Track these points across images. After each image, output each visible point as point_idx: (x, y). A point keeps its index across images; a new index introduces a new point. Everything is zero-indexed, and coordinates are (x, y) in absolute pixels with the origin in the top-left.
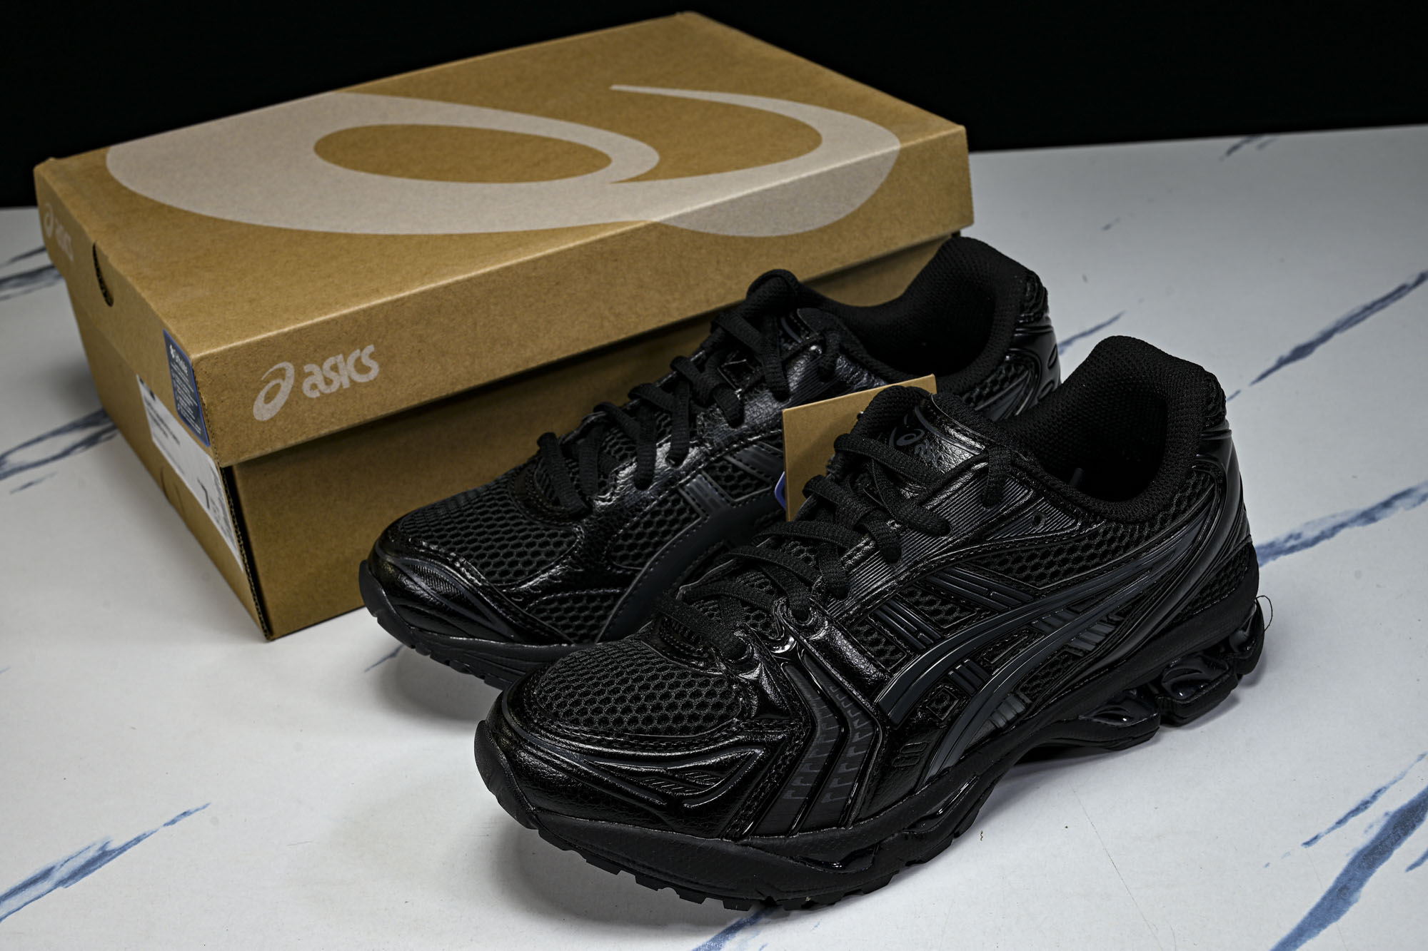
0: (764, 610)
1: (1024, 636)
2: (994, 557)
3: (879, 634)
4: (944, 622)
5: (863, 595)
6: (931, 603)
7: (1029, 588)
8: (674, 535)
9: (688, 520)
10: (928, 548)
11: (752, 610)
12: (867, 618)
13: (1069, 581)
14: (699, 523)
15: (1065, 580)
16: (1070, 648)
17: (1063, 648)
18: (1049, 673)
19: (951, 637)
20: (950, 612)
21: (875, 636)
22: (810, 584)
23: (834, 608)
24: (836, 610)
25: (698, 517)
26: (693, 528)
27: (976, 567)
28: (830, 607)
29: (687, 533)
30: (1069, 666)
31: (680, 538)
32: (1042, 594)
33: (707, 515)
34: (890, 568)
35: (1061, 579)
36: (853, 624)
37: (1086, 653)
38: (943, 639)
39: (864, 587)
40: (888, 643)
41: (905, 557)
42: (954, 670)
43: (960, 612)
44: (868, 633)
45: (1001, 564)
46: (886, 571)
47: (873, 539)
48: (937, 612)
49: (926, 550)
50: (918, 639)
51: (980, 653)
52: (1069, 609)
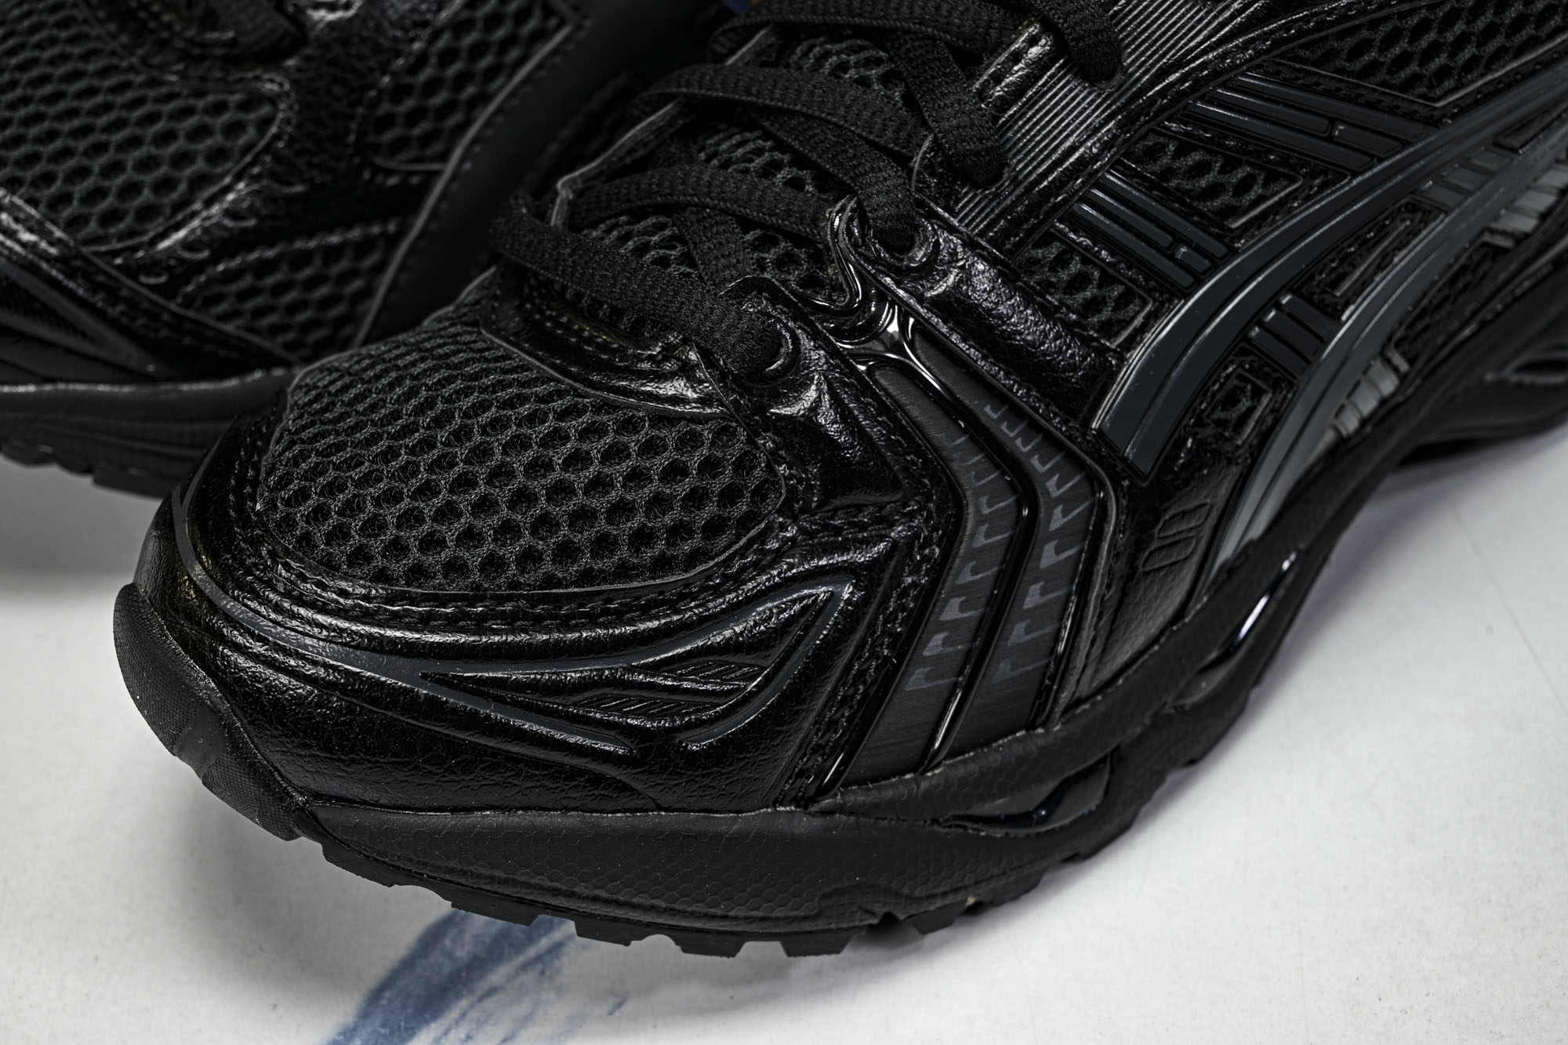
0: (799, 240)
1: (1403, 220)
2: (1340, 36)
3: (1085, 261)
4: (1231, 211)
5: (1040, 170)
6: (1201, 168)
7: (1415, 107)
8: (510, 76)
9: (540, 36)
10: (1185, 34)
11: (766, 242)
12: (1053, 226)
13: (1499, 80)
14: (567, 40)
15: (1489, 78)
16: (1493, 232)
17: (1481, 233)
18: (1447, 298)
19: (1247, 249)
20: (1245, 185)
21: (1075, 267)
22: (903, 161)
23: (971, 210)
24: (979, 214)
25: (562, 24)
26: (555, 52)
27: (1300, 70)
28: (963, 207)
29: (540, 66)
30: (1484, 276)
31: (526, 80)
32: (1444, 116)
33: (585, 17)
34: (1099, 96)
35: (1482, 76)
36: (1018, 246)
37: (1520, 239)
38: (1234, 253)
39: (1041, 151)
40: (1107, 280)
41: (1134, 62)
42: (1261, 324)
43: (1265, 185)
44: (1061, 261)
45: (1356, 52)
46: (1090, 104)
47: (1048, 27)
48: (1214, 191)
49: (1181, 38)
50: (1176, 262)
51: (1312, 278)
52: (1496, 144)
